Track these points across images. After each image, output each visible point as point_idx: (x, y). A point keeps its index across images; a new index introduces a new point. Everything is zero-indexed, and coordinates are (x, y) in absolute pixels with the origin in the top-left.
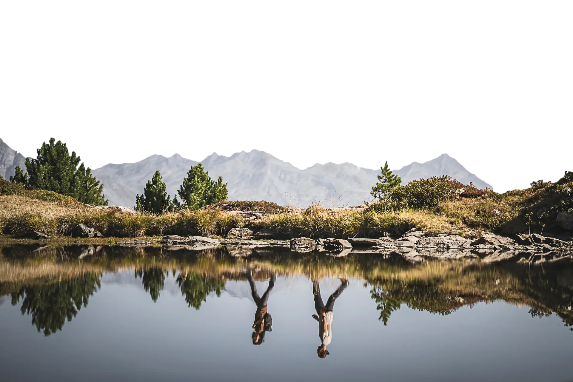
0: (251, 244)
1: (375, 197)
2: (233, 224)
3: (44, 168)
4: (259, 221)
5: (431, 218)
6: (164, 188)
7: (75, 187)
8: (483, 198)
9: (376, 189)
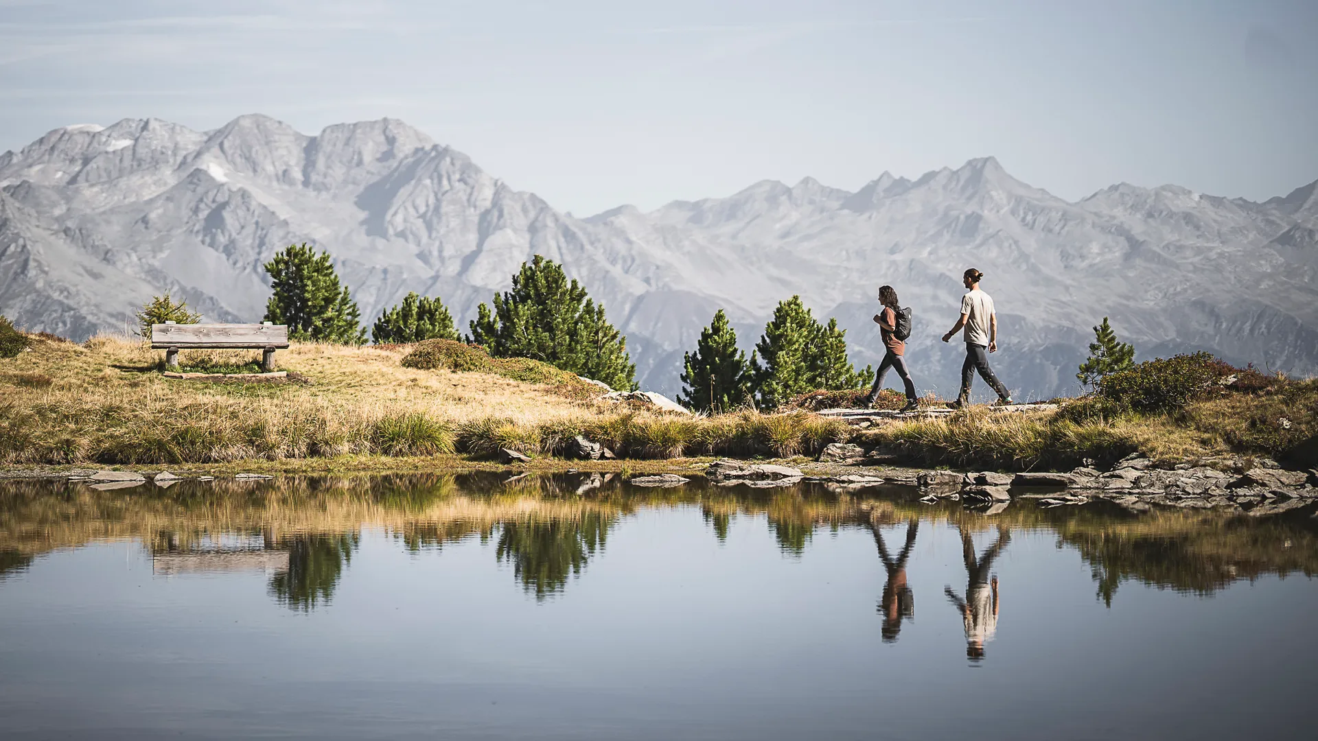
0: (852, 482)
1: (1085, 383)
2: (829, 436)
3: (525, 310)
4: (875, 431)
5: (1167, 435)
6: (732, 341)
7: (577, 342)
8: (1268, 393)
9: (1088, 369)
